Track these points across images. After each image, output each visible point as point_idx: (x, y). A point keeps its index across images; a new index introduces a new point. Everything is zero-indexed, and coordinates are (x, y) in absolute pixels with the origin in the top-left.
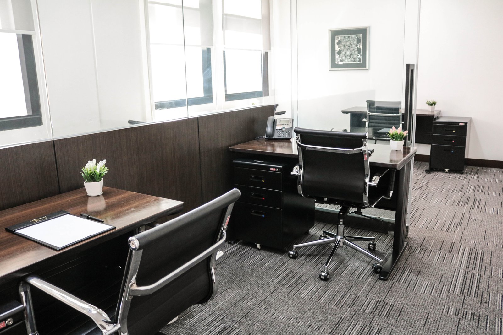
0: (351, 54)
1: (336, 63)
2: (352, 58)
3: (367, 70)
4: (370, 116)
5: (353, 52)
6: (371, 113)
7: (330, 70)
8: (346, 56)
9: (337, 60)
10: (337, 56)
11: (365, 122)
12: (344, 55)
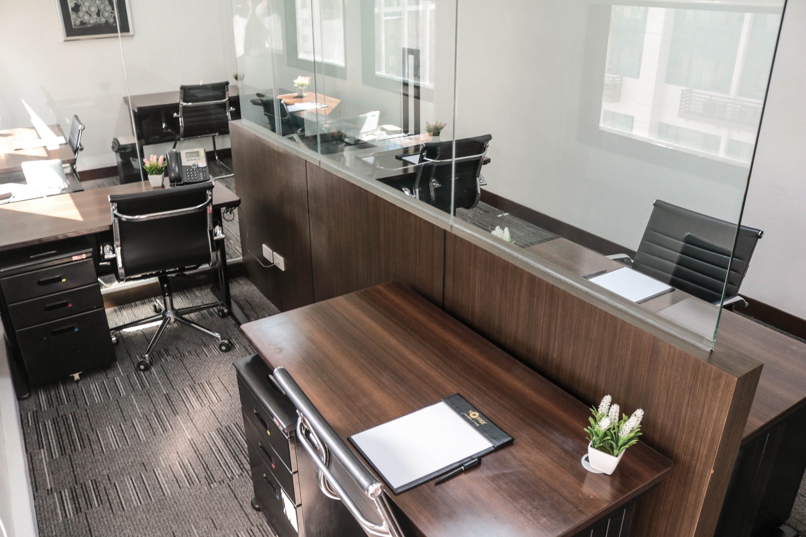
0: (99, 11)
1: (74, 27)
2: (101, 17)
3: (132, 36)
4: (184, 107)
5: (102, 7)
6: (185, 104)
7: (65, 41)
8: (90, 15)
9: (75, 22)
10: (73, 16)
11: (178, 118)
12: (87, 12)
